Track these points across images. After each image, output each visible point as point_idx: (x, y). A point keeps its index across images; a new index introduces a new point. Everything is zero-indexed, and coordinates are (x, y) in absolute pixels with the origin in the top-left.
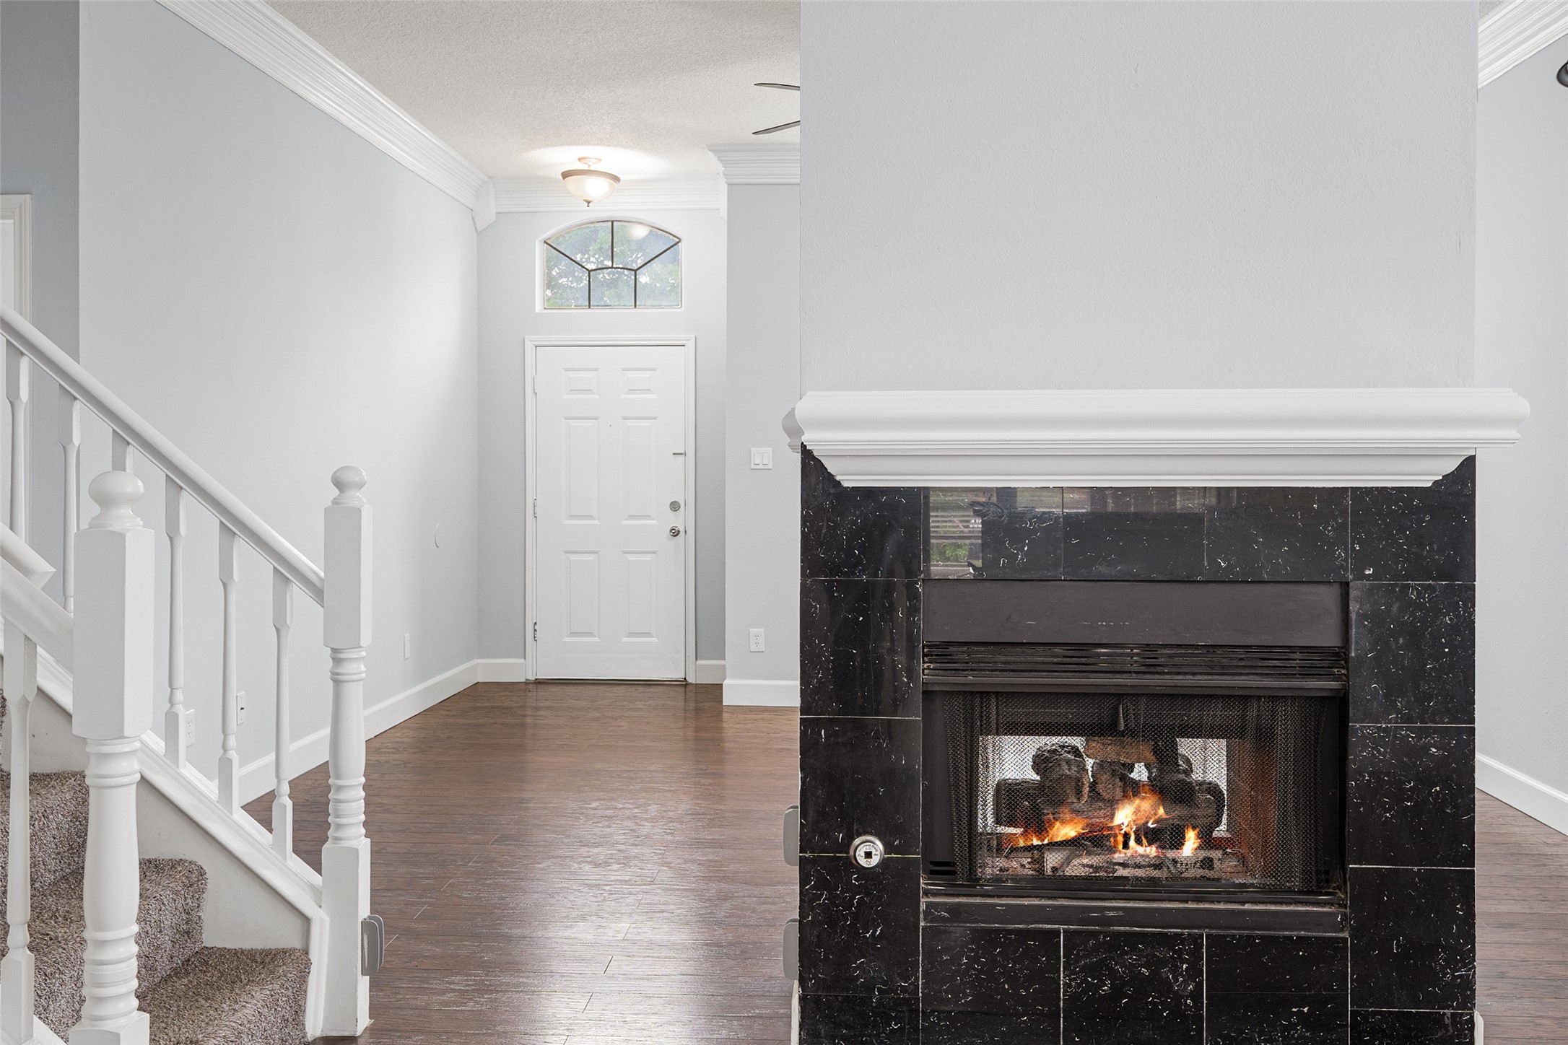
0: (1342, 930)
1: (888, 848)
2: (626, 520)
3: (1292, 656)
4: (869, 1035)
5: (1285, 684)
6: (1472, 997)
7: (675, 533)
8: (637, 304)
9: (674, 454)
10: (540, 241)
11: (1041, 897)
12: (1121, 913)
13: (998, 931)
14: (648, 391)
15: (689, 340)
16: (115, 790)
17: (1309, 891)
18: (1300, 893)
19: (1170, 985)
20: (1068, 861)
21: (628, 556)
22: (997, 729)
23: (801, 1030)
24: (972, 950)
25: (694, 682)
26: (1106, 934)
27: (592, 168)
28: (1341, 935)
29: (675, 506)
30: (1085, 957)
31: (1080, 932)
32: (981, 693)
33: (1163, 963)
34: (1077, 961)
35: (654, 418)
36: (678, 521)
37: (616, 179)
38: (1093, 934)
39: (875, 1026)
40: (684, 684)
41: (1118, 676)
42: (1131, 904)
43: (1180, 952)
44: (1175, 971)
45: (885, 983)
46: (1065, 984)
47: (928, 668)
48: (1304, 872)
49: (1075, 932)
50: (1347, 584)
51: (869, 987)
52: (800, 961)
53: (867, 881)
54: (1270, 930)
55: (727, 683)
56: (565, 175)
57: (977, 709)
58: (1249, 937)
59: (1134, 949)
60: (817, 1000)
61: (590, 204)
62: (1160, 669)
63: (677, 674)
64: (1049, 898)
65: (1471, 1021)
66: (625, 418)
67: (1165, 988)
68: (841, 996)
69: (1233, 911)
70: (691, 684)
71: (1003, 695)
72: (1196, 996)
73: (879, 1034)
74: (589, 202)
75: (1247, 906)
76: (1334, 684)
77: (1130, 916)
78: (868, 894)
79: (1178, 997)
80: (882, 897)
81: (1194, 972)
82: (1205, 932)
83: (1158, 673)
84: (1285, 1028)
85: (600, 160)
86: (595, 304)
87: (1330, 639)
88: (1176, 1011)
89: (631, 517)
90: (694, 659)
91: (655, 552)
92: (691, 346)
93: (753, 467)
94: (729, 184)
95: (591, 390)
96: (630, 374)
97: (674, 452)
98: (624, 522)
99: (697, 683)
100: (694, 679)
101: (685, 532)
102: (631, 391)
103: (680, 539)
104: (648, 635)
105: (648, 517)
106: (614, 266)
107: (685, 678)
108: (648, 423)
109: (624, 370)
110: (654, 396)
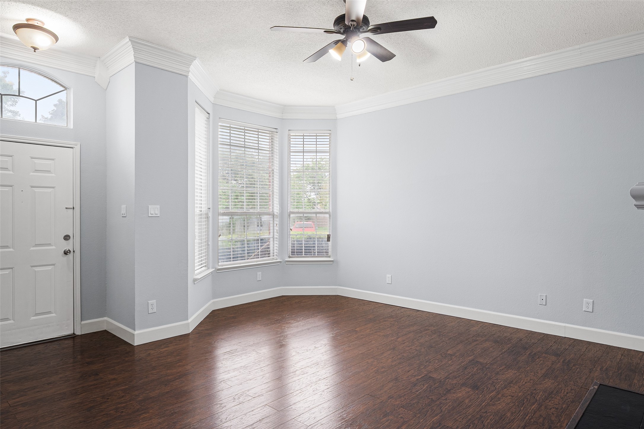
2: (33, 247)
7: (67, 252)
9: (66, 208)
14: (49, 172)
15: (77, 145)
21: (33, 268)
25: (80, 334)
29: (67, 238)
35: (53, 188)
36: (67, 246)
40: (73, 336)
56: (16, 27)
61: (36, 51)
63: (69, 332)
66: (32, 187)
70: (78, 335)
74: (35, 49)
89: (37, 245)
90: (81, 321)
91: (54, 265)
92: (77, 148)
93: (150, 215)
94: (136, 62)
95: (7, 168)
96: (36, 161)
97: (67, 207)
98: (32, 248)
99: (82, 334)
100: (80, 332)
101: (74, 251)
102: (36, 171)
103: (70, 256)
104: (50, 312)
105: (49, 245)
106: (21, 95)
107: (74, 333)
108: (49, 190)
109: (32, 158)
110: (53, 175)
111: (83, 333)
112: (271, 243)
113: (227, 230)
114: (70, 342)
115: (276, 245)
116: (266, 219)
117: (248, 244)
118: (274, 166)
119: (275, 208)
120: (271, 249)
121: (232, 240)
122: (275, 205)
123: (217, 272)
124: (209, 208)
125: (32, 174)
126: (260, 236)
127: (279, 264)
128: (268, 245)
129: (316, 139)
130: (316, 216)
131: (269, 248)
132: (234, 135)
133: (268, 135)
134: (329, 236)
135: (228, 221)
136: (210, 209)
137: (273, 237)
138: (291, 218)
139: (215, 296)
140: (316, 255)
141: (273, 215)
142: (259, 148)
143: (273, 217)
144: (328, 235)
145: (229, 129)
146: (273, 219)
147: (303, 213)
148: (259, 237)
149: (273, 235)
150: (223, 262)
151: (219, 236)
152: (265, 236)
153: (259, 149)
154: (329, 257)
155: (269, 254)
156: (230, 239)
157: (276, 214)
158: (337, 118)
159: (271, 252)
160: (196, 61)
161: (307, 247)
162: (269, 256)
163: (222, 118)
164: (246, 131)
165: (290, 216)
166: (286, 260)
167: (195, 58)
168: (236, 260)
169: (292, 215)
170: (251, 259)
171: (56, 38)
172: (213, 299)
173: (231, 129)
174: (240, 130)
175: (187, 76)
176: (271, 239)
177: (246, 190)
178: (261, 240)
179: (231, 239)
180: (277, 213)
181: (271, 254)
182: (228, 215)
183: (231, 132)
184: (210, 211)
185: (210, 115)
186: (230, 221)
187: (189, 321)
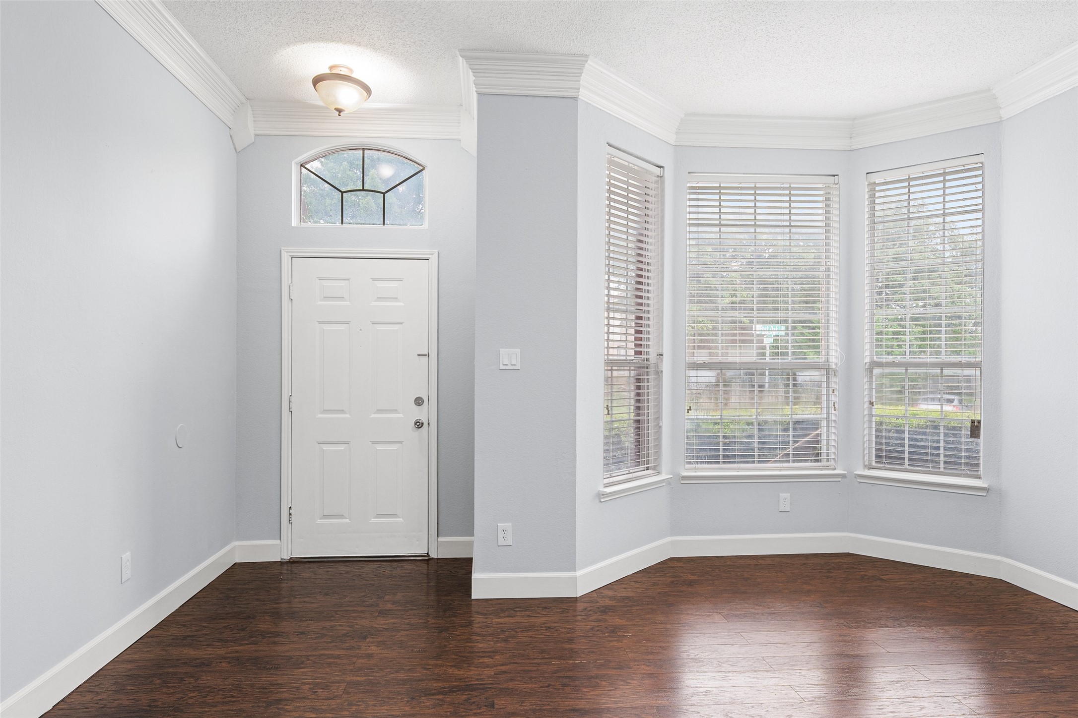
2: (375, 413)
7: (419, 425)
8: (386, 221)
9: (418, 356)
10: (296, 163)
14: (395, 299)
15: (432, 254)
25: (436, 557)
27: (341, 74)
29: (419, 401)
35: (401, 323)
36: (421, 414)
40: (425, 559)
56: (316, 81)
61: (341, 114)
63: (422, 550)
66: (374, 323)
70: (433, 559)
74: (340, 111)
86: (348, 220)
89: (380, 411)
90: (437, 537)
91: (401, 443)
92: (434, 259)
93: (502, 367)
94: (479, 94)
95: (343, 297)
96: (378, 284)
97: (419, 353)
98: (373, 416)
99: (439, 557)
100: (436, 554)
101: (429, 424)
102: (379, 299)
103: (423, 430)
104: (394, 515)
105: (395, 411)
106: (365, 189)
107: (428, 554)
108: (395, 328)
109: (373, 280)
110: (401, 304)
112: (824, 430)
113: (710, 398)
114: (423, 567)
115: (833, 437)
116: (808, 378)
117: (760, 430)
118: (831, 261)
119: (832, 353)
120: (824, 443)
121: (721, 419)
122: (832, 347)
123: (682, 482)
124: (660, 355)
125: (374, 303)
126: (792, 415)
127: (840, 480)
128: (818, 435)
129: (945, 181)
130: (942, 372)
131: (818, 442)
132: (729, 204)
133: (822, 192)
134: (976, 424)
135: (713, 380)
136: (662, 355)
137: (828, 419)
138: (874, 377)
139: (676, 529)
140: (942, 470)
141: (828, 370)
142: (793, 224)
143: (828, 373)
144: (973, 422)
145: (718, 191)
146: (828, 378)
147: (907, 365)
148: (790, 416)
149: (828, 414)
150: (701, 464)
151: (688, 410)
152: (806, 413)
153: (791, 226)
154: (979, 477)
155: (818, 455)
156: (717, 417)
157: (834, 367)
158: (1001, 117)
159: (824, 450)
160: (588, 62)
161: (914, 446)
162: (817, 461)
163: (696, 171)
164: (757, 192)
165: (871, 372)
166: (855, 473)
167: (584, 58)
168: (730, 462)
169: (876, 371)
170: (776, 462)
171: (368, 90)
172: (672, 535)
173: (722, 191)
174: (740, 192)
175: (575, 99)
176: (824, 423)
177: (759, 315)
178: (797, 422)
179: (719, 417)
180: (836, 364)
181: (824, 457)
182: (710, 369)
183: (723, 197)
184: (662, 360)
185: (665, 168)
186: (718, 381)
187: (578, 573)
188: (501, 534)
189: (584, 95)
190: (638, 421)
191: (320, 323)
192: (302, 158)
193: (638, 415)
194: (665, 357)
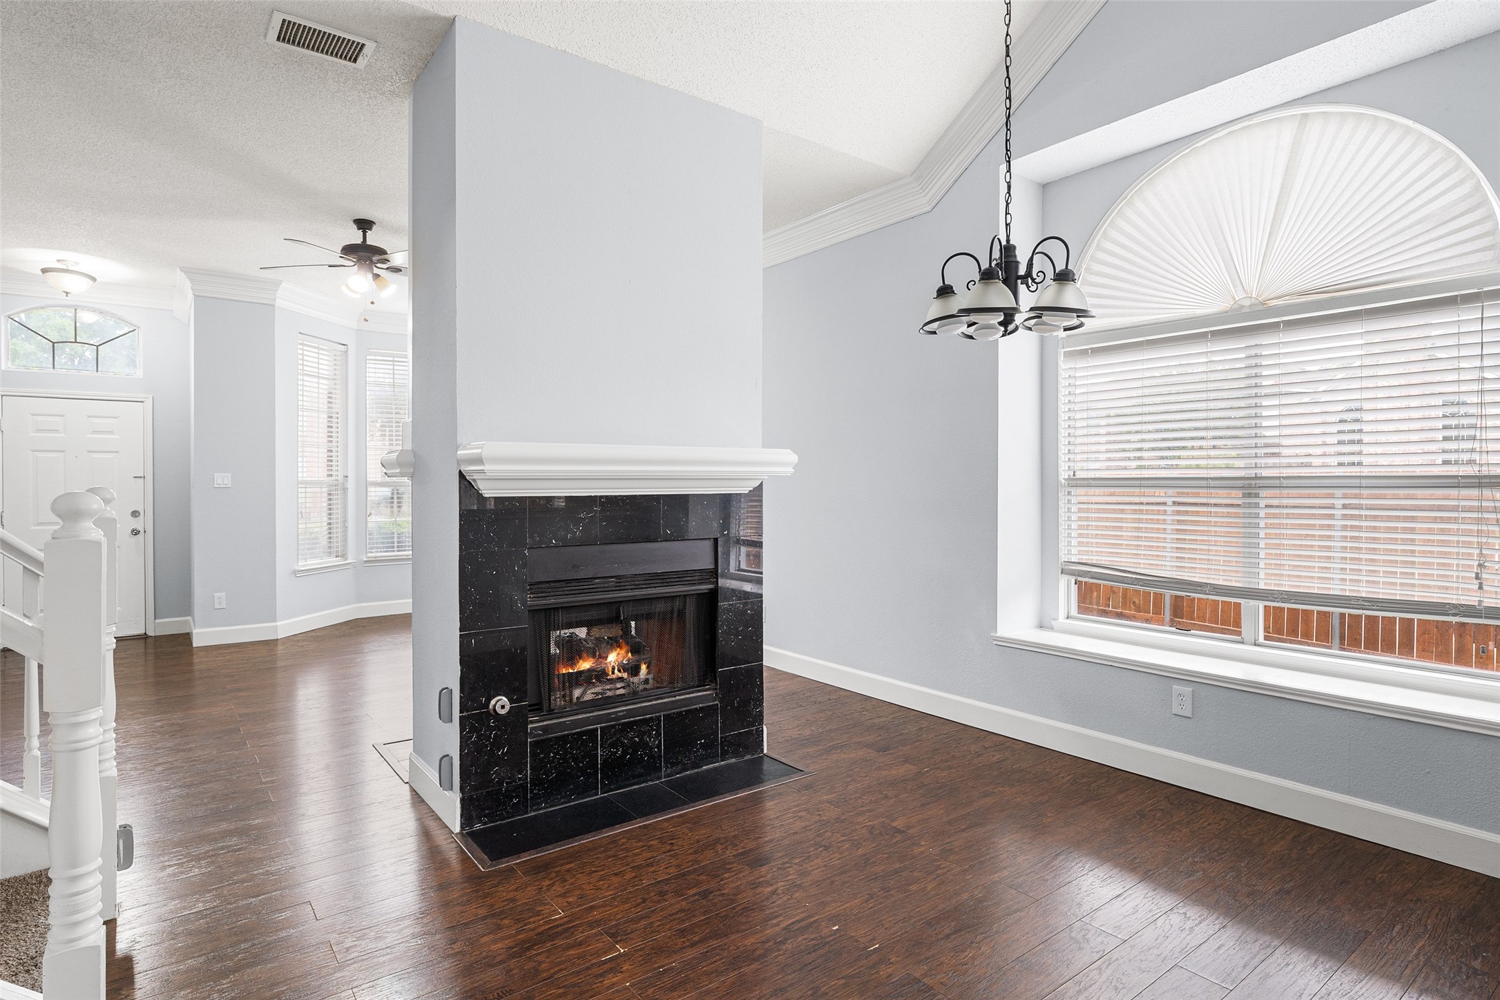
0: (715, 701)
1: (511, 701)
3: (695, 574)
4: (501, 810)
5: (693, 588)
6: (763, 719)
7: (135, 532)
8: (99, 369)
9: (135, 477)
10: (5, 316)
11: (586, 713)
12: (625, 713)
13: (568, 735)
14: (111, 432)
15: (146, 398)
16: (87, 750)
17: (701, 684)
18: (698, 687)
19: (647, 743)
20: (584, 693)
22: (562, 627)
23: (461, 818)
24: (555, 749)
25: (153, 635)
26: (619, 725)
27: (69, 268)
28: (715, 703)
29: (135, 514)
30: (611, 738)
31: (608, 726)
32: (554, 608)
33: (644, 733)
34: (606, 742)
35: (117, 452)
36: (138, 524)
37: (94, 279)
38: (613, 726)
39: (504, 803)
40: (144, 637)
41: (622, 591)
42: (628, 708)
43: (652, 727)
44: (650, 736)
45: (509, 778)
46: (601, 755)
47: (530, 597)
48: (699, 676)
49: (605, 727)
50: (717, 539)
51: (500, 783)
52: (460, 778)
53: (499, 722)
54: (687, 707)
55: (195, 631)
56: (44, 271)
57: (553, 617)
58: (680, 712)
59: (632, 729)
60: (471, 798)
61: (69, 295)
62: (641, 586)
63: (138, 631)
64: (589, 713)
65: (762, 730)
66: (89, 452)
67: (644, 745)
68: (484, 792)
69: (673, 701)
70: (151, 636)
71: (568, 608)
72: (659, 747)
73: (506, 808)
74: (67, 293)
75: (677, 698)
76: (711, 586)
77: (630, 713)
78: (499, 730)
79: (651, 748)
80: (507, 729)
81: (658, 734)
82: (662, 714)
83: (640, 588)
84: (695, 752)
85: (78, 264)
86: (58, 367)
87: (709, 565)
88: (651, 756)
90: (155, 619)
91: (119, 547)
92: (149, 402)
93: (216, 486)
94: (195, 296)
95: (58, 430)
96: (94, 420)
100: (152, 632)
101: (145, 531)
102: (94, 432)
103: (141, 535)
106: (78, 341)
107: (147, 633)
108: (111, 455)
109: (89, 417)
110: (117, 437)
111: (157, 634)
123: (365, 566)
124: (345, 477)
125: (89, 436)
132: (399, 377)
135: (389, 494)
136: (348, 478)
139: (359, 599)
151: (369, 515)
160: (283, 284)
167: (279, 281)
172: (356, 602)
175: (273, 306)
183: (396, 368)
184: (347, 481)
185: (349, 346)
186: (393, 494)
187: (278, 623)
188: (216, 601)
189: (279, 303)
190: (330, 524)
191: (33, 451)
192: (10, 313)
193: (330, 519)
194: (350, 479)
